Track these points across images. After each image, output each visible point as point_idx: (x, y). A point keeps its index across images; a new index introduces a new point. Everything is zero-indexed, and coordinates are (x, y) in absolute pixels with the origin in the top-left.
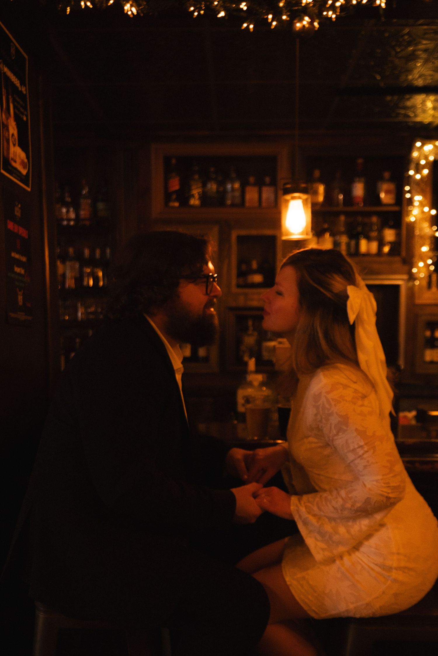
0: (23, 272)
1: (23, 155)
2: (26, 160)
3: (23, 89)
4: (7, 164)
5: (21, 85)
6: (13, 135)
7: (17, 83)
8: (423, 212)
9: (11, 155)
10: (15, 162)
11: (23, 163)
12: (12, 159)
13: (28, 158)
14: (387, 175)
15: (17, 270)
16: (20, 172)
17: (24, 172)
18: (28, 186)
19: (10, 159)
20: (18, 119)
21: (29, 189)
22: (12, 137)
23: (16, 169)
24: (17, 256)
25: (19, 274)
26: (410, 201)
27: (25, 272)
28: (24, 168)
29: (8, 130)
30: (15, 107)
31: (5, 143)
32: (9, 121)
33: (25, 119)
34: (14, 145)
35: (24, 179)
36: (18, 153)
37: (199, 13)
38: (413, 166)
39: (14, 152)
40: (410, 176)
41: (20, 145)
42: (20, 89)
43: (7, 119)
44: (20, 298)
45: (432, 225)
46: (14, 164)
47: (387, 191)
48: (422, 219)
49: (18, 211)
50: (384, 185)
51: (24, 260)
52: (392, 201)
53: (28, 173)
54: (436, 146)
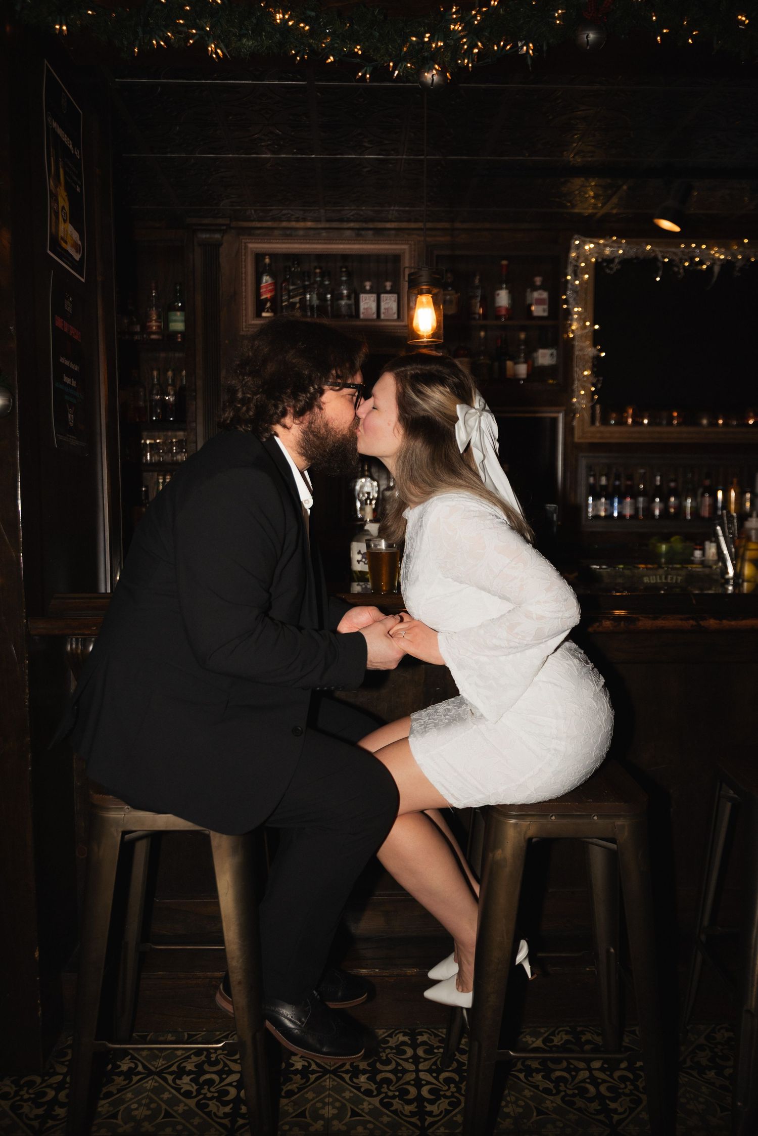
0: (74, 384)
1: (76, 236)
2: (79, 243)
3: (77, 153)
4: (56, 244)
5: (74, 147)
6: (63, 208)
7: (69, 144)
8: (585, 327)
9: (61, 234)
10: (66, 242)
11: (75, 245)
12: (62, 238)
13: (81, 239)
14: (538, 280)
15: (67, 380)
16: (71, 256)
17: (77, 257)
18: (83, 278)
19: (60, 238)
20: (69, 189)
21: (83, 280)
22: (62, 210)
23: (67, 252)
24: (67, 363)
25: (70, 386)
26: (568, 313)
27: (77, 384)
28: (77, 251)
29: (57, 201)
30: (65, 173)
31: (53, 217)
32: (58, 189)
33: (78, 190)
34: (65, 221)
35: (77, 266)
36: (69, 232)
37: (302, 58)
38: (570, 269)
39: (64, 229)
40: (567, 281)
41: (71, 223)
42: (73, 152)
43: (56, 187)
44: (71, 417)
45: (595, 346)
46: (64, 245)
47: (539, 302)
48: (581, 336)
49: (68, 306)
50: (536, 295)
51: (76, 369)
52: (546, 314)
53: (82, 259)
54: (599, 244)
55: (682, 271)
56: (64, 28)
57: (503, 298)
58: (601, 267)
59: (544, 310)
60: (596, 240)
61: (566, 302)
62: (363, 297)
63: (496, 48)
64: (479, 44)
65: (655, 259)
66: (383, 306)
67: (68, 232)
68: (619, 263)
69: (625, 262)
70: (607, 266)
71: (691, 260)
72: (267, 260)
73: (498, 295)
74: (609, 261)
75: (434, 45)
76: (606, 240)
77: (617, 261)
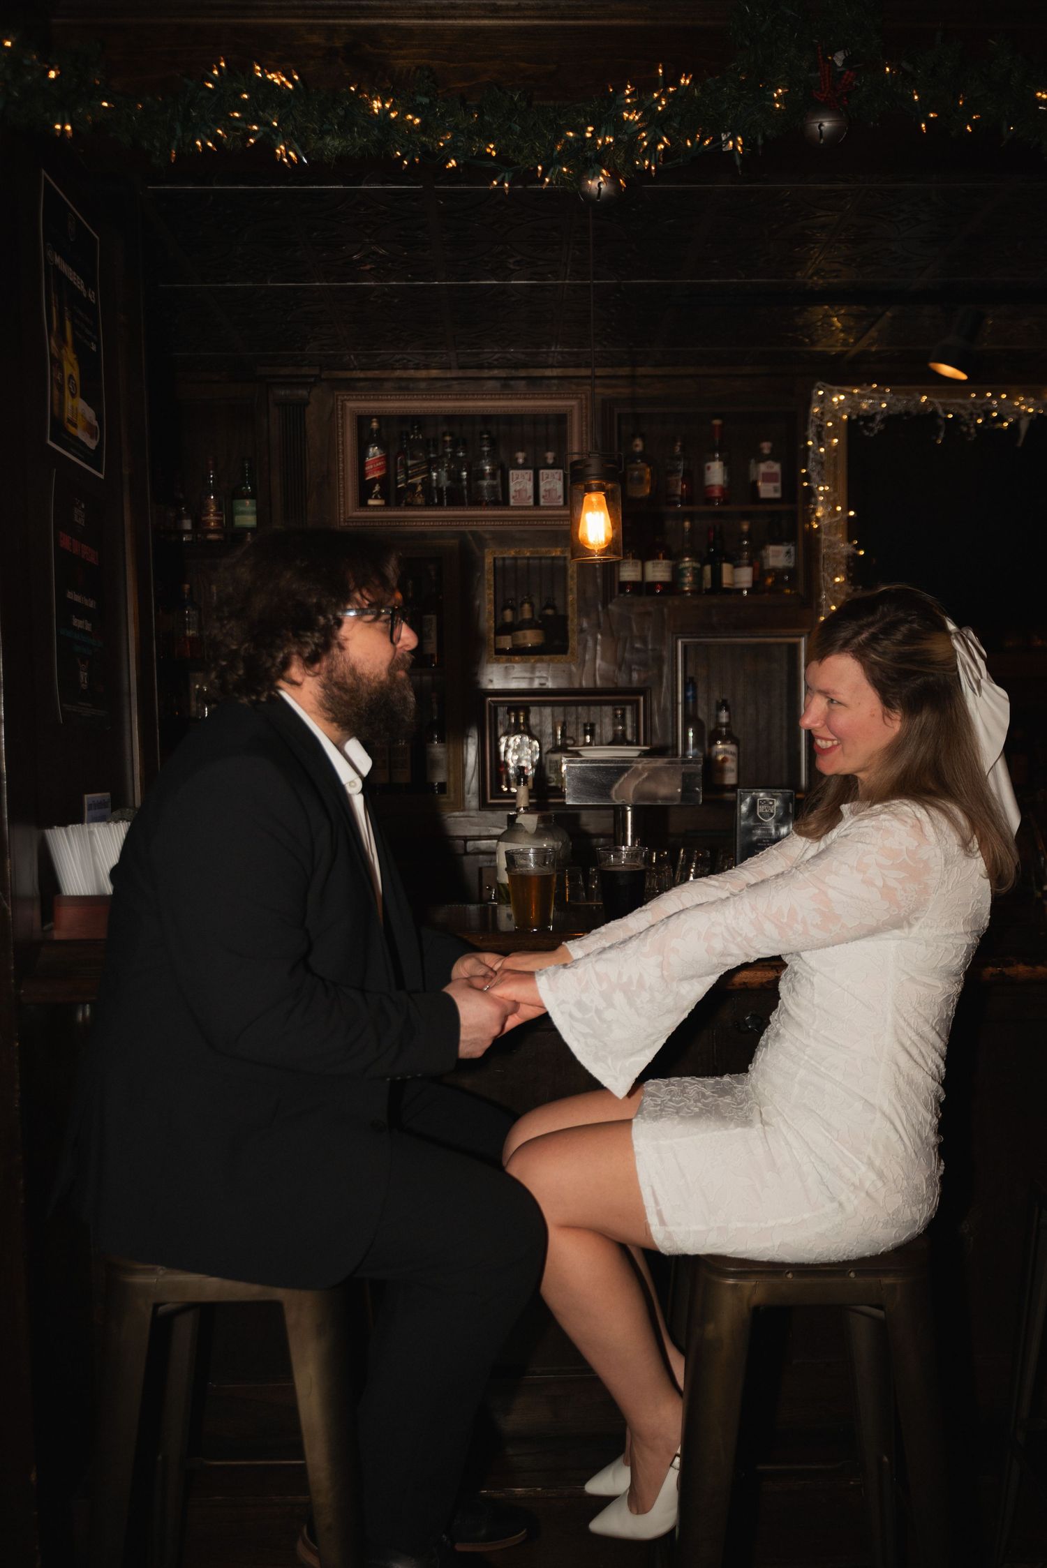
0: (88, 627)
1: (90, 414)
2: (95, 423)
3: (91, 296)
4: (61, 431)
5: (86, 288)
6: (71, 377)
7: (80, 284)
8: (835, 513)
9: (68, 414)
10: (75, 426)
11: (90, 429)
12: (70, 421)
13: (99, 418)
14: (766, 447)
15: (78, 623)
16: (83, 444)
17: (92, 444)
18: (100, 472)
19: (66, 420)
20: (79, 349)
21: (102, 476)
22: (69, 382)
23: (76, 439)
24: (78, 598)
25: (82, 631)
26: (810, 493)
27: (93, 627)
28: (92, 436)
29: (61, 369)
30: (74, 327)
31: (56, 392)
32: (63, 351)
33: (94, 348)
34: (73, 396)
35: (92, 457)
36: (80, 411)
37: (411, 161)
38: (811, 431)
39: (72, 407)
40: (808, 448)
41: (82, 397)
42: (85, 295)
43: (60, 347)
44: (83, 675)
45: (850, 540)
46: (72, 429)
47: (768, 478)
48: (830, 526)
49: (79, 517)
50: (763, 468)
51: (91, 606)
52: (778, 495)
53: (99, 447)
54: (852, 394)
55: (973, 430)
56: (68, 128)
57: (716, 474)
58: (856, 427)
59: (776, 491)
60: (847, 389)
61: (807, 477)
62: (513, 474)
63: (689, 144)
64: (665, 139)
65: (934, 414)
66: (543, 486)
67: (78, 410)
68: (882, 421)
69: (891, 419)
70: (866, 426)
71: (987, 414)
72: (375, 425)
73: (709, 468)
74: (868, 418)
75: (600, 142)
76: (862, 390)
77: (878, 418)
